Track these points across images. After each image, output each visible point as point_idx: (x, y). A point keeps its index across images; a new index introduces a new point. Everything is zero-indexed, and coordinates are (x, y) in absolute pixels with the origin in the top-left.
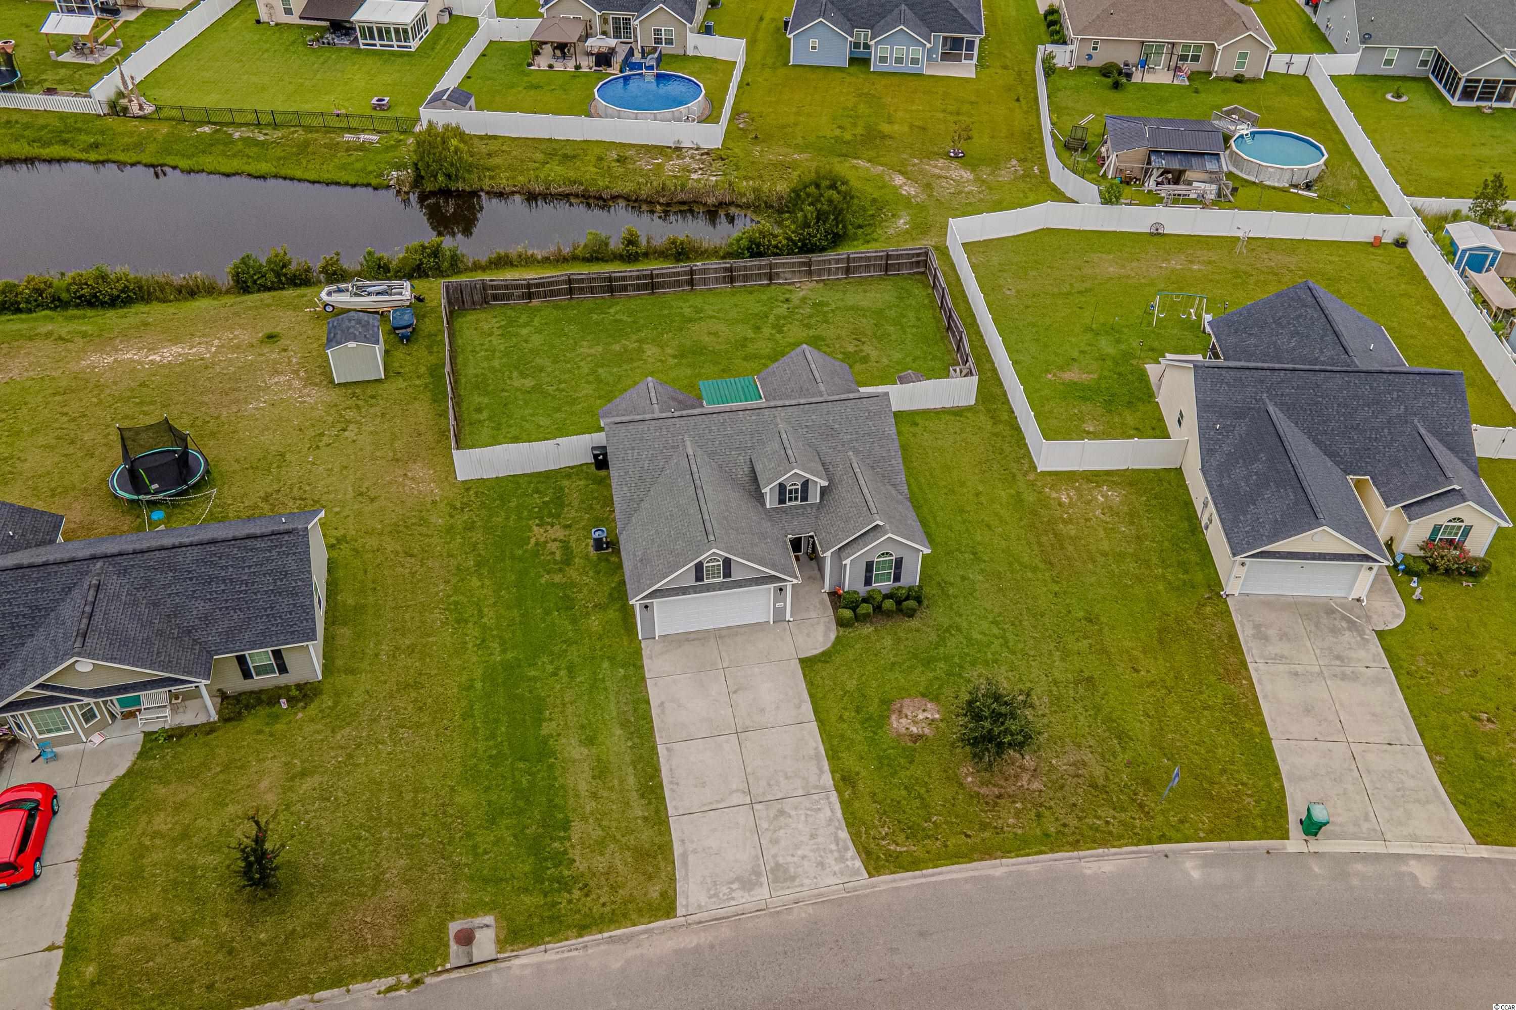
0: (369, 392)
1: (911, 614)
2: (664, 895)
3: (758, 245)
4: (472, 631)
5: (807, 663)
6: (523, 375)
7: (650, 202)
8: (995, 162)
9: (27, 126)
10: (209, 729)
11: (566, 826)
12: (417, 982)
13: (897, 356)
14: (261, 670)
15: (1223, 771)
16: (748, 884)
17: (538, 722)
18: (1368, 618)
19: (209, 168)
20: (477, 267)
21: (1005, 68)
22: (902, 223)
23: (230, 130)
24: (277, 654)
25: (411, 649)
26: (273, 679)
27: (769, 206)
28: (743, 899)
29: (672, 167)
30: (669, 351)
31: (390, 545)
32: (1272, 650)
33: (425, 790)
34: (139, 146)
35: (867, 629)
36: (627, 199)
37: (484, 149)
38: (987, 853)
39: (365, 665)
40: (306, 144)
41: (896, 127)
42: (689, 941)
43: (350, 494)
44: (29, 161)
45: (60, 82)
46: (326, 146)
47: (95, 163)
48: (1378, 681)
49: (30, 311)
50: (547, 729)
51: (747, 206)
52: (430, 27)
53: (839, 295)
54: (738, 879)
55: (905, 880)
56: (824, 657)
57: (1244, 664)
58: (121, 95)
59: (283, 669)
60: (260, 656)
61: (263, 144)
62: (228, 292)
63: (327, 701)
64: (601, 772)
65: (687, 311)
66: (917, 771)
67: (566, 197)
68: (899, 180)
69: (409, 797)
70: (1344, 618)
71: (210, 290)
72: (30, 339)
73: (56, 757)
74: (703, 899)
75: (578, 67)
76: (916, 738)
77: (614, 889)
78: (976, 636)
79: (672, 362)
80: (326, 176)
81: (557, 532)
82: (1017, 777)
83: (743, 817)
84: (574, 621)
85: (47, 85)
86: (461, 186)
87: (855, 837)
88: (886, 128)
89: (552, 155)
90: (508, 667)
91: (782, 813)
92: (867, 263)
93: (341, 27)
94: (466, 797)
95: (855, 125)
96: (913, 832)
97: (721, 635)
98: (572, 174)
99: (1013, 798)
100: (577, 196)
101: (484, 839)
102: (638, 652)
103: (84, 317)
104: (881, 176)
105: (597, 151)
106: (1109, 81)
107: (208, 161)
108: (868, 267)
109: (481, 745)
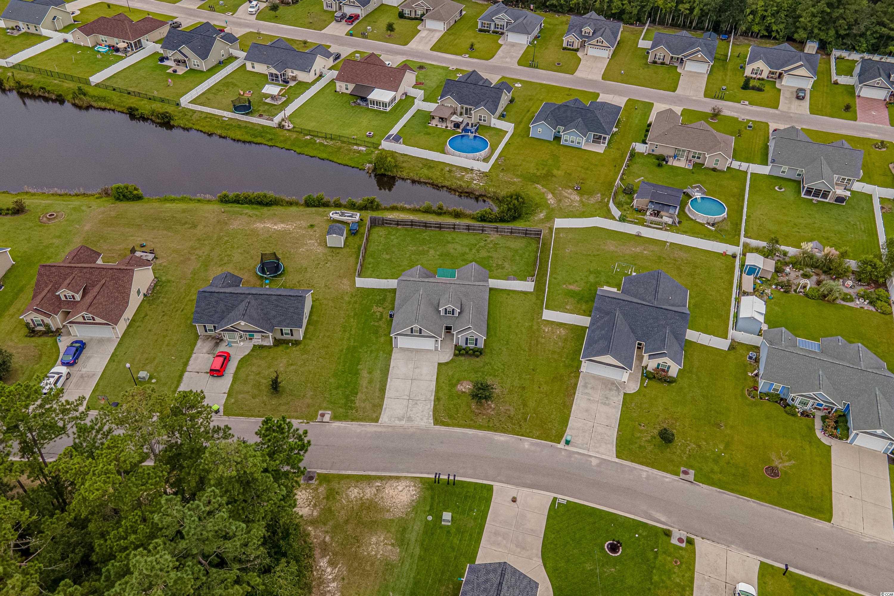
0: (338, 251)
1: (477, 356)
2: (377, 417)
3: (484, 217)
4: (347, 335)
5: (439, 364)
6: (387, 254)
7: (455, 190)
8: (591, 194)
9: (252, 129)
10: (270, 347)
11: (357, 394)
12: (308, 423)
13: (515, 268)
14: (286, 334)
16: (400, 419)
17: (358, 364)
18: (625, 388)
19: (306, 153)
20: (386, 209)
21: (618, 149)
22: (542, 215)
23: (316, 139)
24: (291, 330)
25: (329, 337)
26: (289, 337)
27: (498, 199)
28: (397, 422)
29: (468, 177)
30: (438, 253)
31: (331, 304)
32: (586, 391)
33: (322, 376)
34: (285, 141)
35: (462, 358)
36: (447, 188)
37: (402, 159)
38: (470, 427)
39: (315, 338)
40: (340, 148)
41: (559, 173)
42: (379, 429)
43: (323, 286)
44: (250, 142)
45: (264, 111)
46: (347, 150)
47: (270, 146)
48: (615, 407)
49: (242, 204)
50: (359, 367)
51: (490, 198)
52: (396, 101)
53: (505, 241)
54: (398, 418)
55: (443, 428)
56: (446, 364)
57: (575, 393)
58: (283, 120)
59: (292, 335)
60: (286, 330)
61: (326, 146)
62: (302, 205)
63: (302, 346)
64: (370, 382)
65: (449, 239)
66: (460, 401)
67: (425, 183)
68: (550, 196)
69: (317, 377)
70: (616, 386)
71: (297, 204)
72: (241, 214)
73: (231, 346)
74: (387, 420)
75: (447, 127)
76: (463, 392)
77: (364, 412)
78: (495, 367)
79: (437, 257)
80: (344, 162)
81: (381, 309)
82: (488, 409)
83: (405, 402)
84: (377, 338)
85: (260, 113)
86: (389, 173)
87: (434, 415)
88: (555, 172)
89: (425, 165)
90: (354, 347)
91: (416, 404)
92: (519, 231)
93: (364, 99)
94: (332, 380)
95: (543, 169)
96: (451, 417)
97: (417, 351)
98: (430, 175)
99: (484, 415)
100: (429, 184)
101: (334, 392)
102: (392, 351)
103: (257, 209)
104: (544, 193)
105: (442, 166)
106: (657, 162)
107: (306, 151)
108: (519, 233)
109: (340, 367)
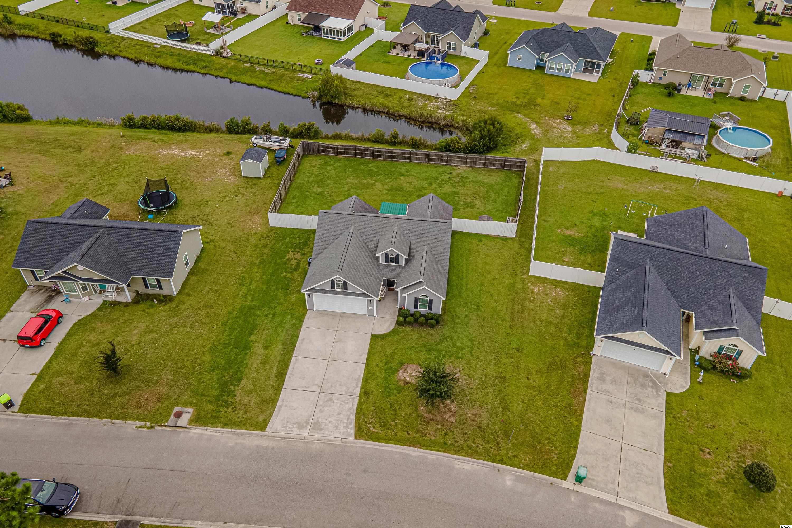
0: (254, 182)
1: (432, 327)
2: (264, 420)
3: (450, 146)
4: (244, 289)
5: (374, 337)
6: (319, 187)
7: (414, 120)
8: (586, 124)
9: (185, 56)
10: (126, 305)
11: (240, 380)
12: (152, 427)
13: (489, 207)
14: (152, 286)
15: (549, 438)
16: (301, 426)
17: (250, 334)
18: (666, 384)
19: (242, 81)
20: (327, 137)
21: (615, 79)
22: (524, 147)
23: (256, 66)
24: (158, 281)
25: (216, 291)
26: (156, 291)
27: (467, 129)
28: (296, 432)
29: (431, 106)
30: (386, 187)
31: (230, 247)
32: (604, 387)
33: (193, 350)
34: (221, 69)
35: (409, 329)
36: (406, 117)
37: (353, 87)
38: (413, 443)
39: (195, 294)
40: (283, 75)
41: (545, 101)
42: (265, 443)
43: (224, 223)
44: (181, 70)
45: (204, 40)
46: (290, 77)
47: (203, 74)
48: (654, 417)
49: (150, 129)
50: (253, 338)
51: (458, 128)
52: (354, 32)
53: (476, 175)
54: (298, 423)
55: (370, 445)
56: (383, 337)
57: (585, 390)
58: (222, 48)
59: (161, 288)
60: (152, 280)
61: (266, 74)
62: (224, 132)
63: (174, 304)
64: (264, 362)
65: (403, 171)
66: (400, 398)
67: (379, 112)
68: (534, 126)
69: (185, 351)
70: (652, 381)
71: (217, 130)
72: (144, 139)
73: (70, 302)
74: (279, 427)
75: (409, 56)
76: (406, 383)
77: (245, 412)
78: (458, 344)
79: (385, 192)
80: (285, 90)
81: (298, 256)
82: (445, 413)
83: (313, 397)
84: (286, 295)
85: (198, 41)
86: (337, 101)
87: (357, 419)
88: (539, 101)
89: (380, 93)
90: (250, 308)
91: (331, 400)
92: (495, 163)
93: (317, 28)
94: (207, 358)
95: (524, 97)
96: (384, 425)
97: (343, 316)
98: (386, 103)
99: (438, 422)
100: (384, 113)
101: (206, 376)
102: (304, 315)
103: (166, 134)
104: (526, 123)
105: (401, 94)
106: (666, 92)
107: (244, 78)
108: (495, 165)
109: (223, 338)
